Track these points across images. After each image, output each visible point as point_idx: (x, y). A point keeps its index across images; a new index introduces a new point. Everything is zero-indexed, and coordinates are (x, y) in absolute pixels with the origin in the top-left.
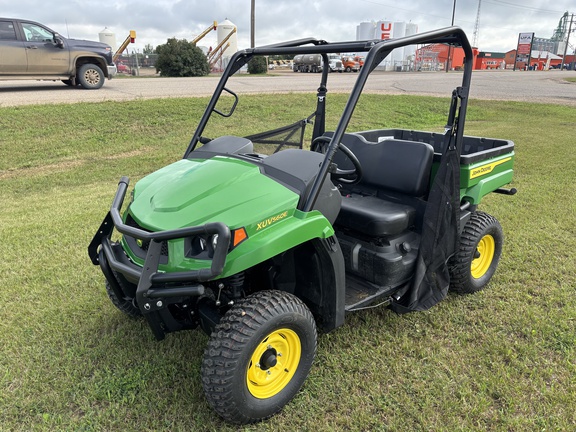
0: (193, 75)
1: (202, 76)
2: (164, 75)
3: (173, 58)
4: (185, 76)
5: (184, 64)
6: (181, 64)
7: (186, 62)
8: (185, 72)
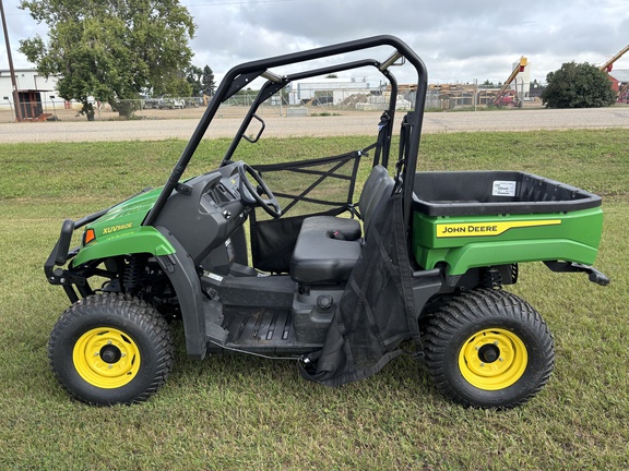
0: (587, 107)
1: (601, 106)
2: (551, 106)
3: (565, 85)
4: (576, 106)
5: (578, 93)
6: (573, 93)
7: (580, 90)
8: (578, 102)
